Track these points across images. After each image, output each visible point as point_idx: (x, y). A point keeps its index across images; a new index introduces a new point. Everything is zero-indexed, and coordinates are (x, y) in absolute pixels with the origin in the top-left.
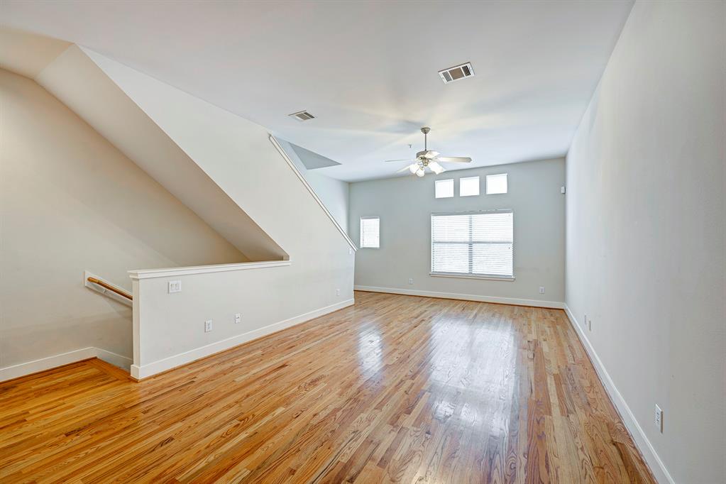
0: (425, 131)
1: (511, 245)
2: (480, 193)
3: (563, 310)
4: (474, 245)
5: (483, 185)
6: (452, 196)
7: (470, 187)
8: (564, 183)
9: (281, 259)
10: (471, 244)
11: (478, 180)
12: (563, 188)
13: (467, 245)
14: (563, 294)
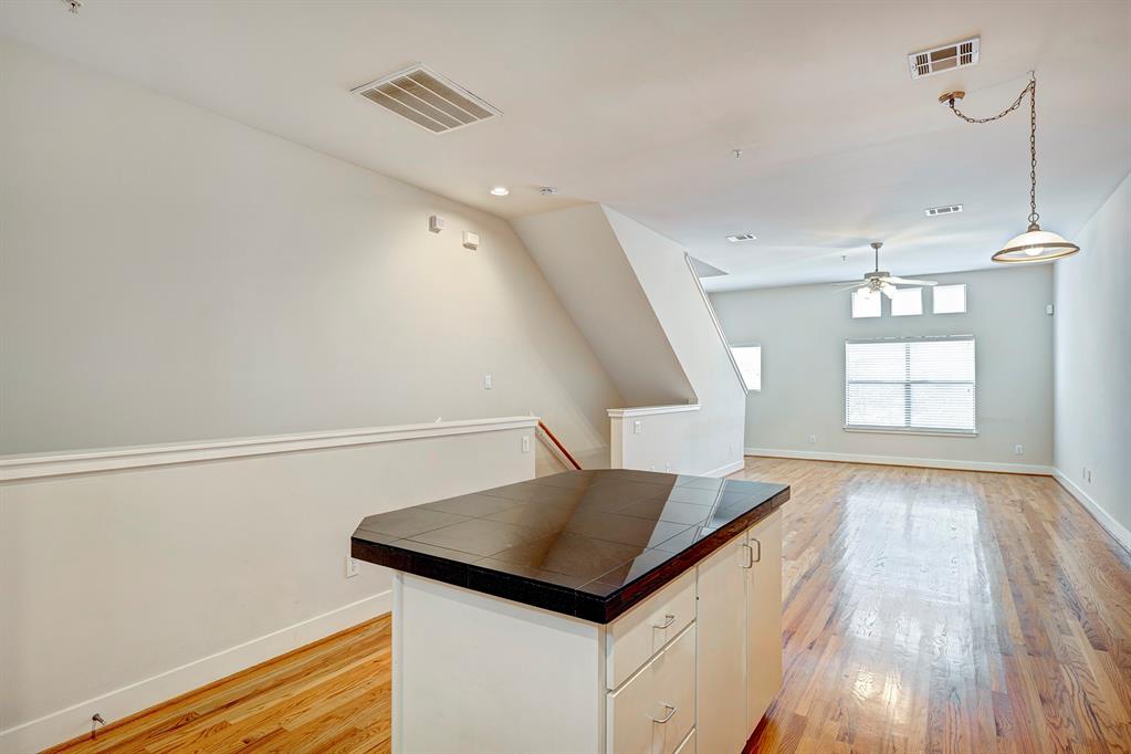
0: (876, 246)
1: (972, 387)
2: (924, 311)
3: (1051, 476)
4: (913, 387)
5: (928, 300)
6: (879, 315)
7: (907, 303)
8: (1051, 298)
9: (686, 402)
10: (908, 385)
11: (920, 292)
12: (1050, 307)
13: (903, 386)
14: (1050, 454)
